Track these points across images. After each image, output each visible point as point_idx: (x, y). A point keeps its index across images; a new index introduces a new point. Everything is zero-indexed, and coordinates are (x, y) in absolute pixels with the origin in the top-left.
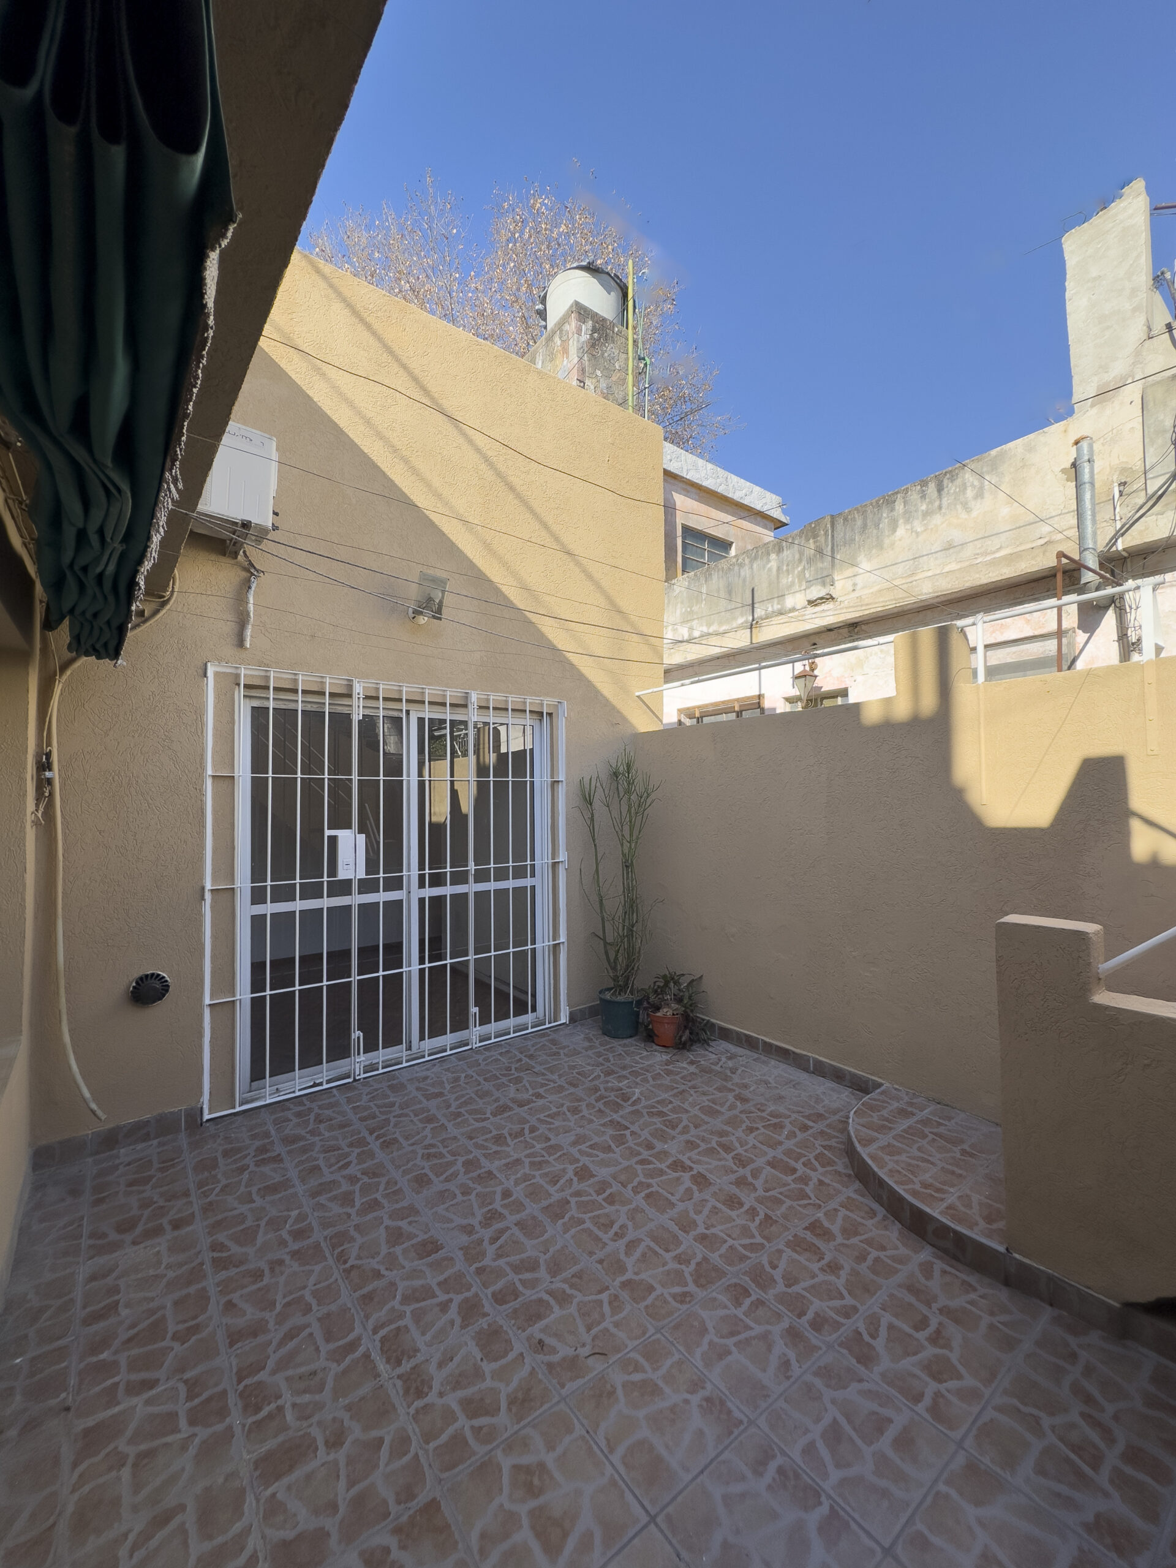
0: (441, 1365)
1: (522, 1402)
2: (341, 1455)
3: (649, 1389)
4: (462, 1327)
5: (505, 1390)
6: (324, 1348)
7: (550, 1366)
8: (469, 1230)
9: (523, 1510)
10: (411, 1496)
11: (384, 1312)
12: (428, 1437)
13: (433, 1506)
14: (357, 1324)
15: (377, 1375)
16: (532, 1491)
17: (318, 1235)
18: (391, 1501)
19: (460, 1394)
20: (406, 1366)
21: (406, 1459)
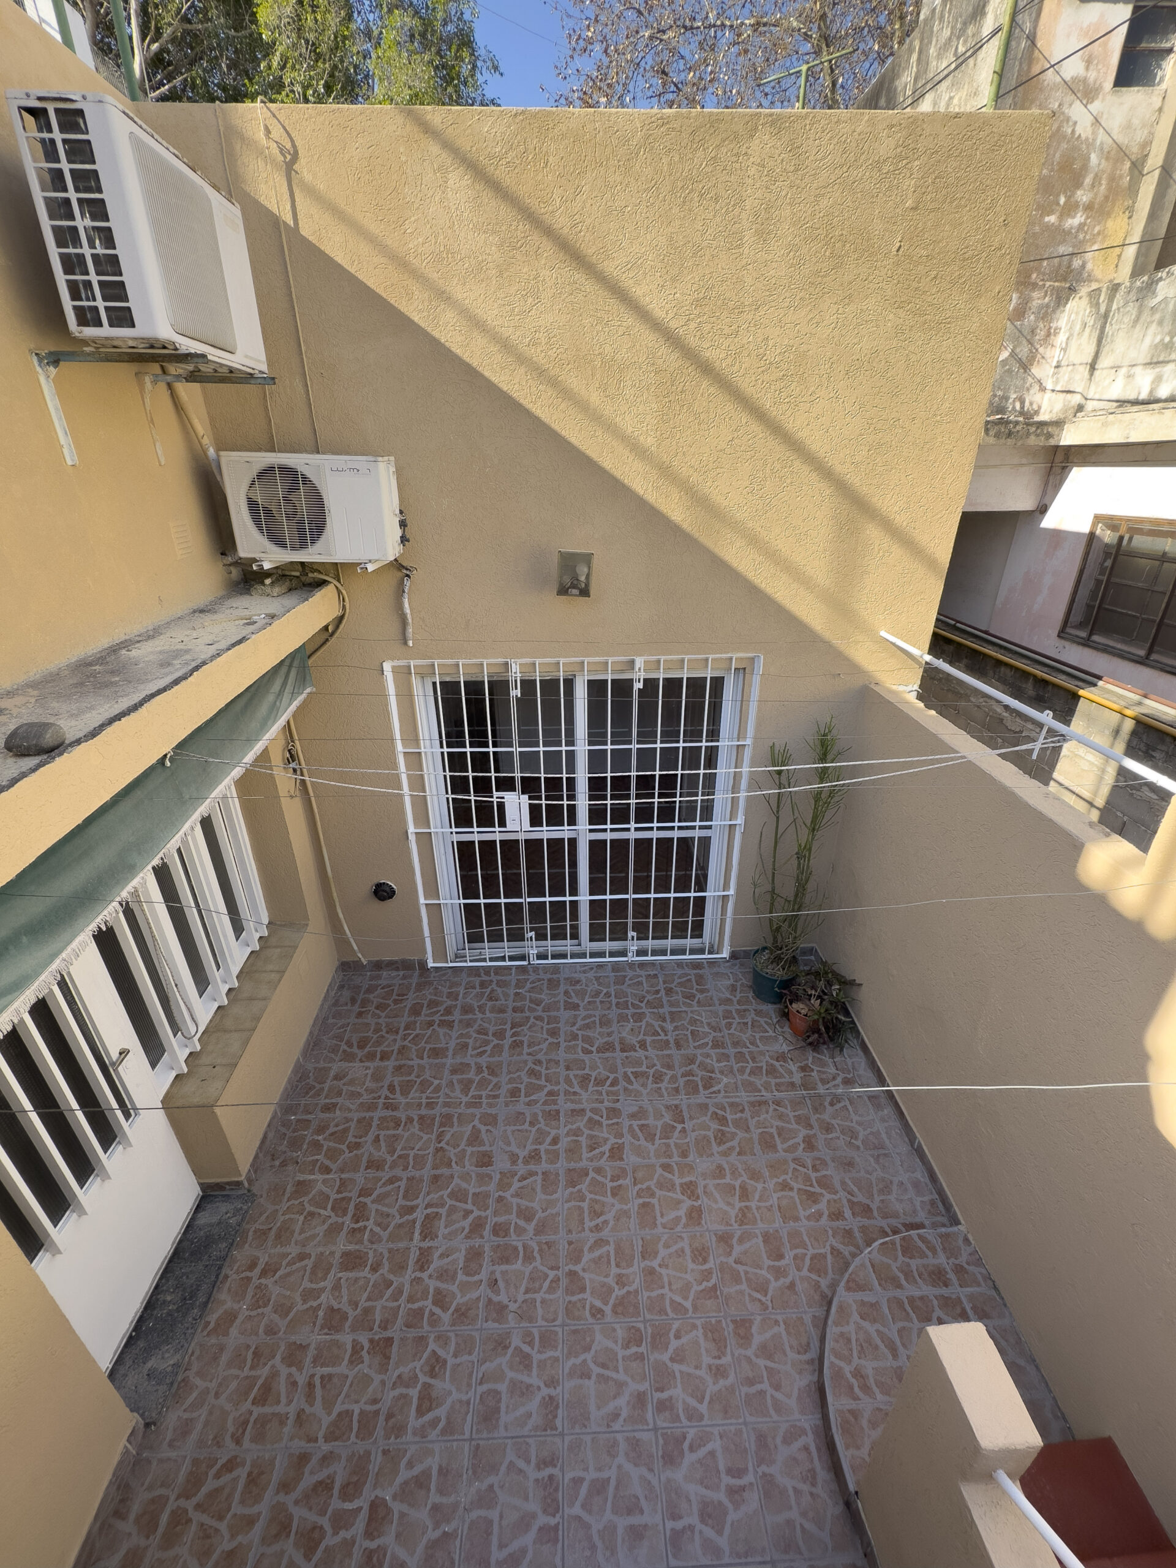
0: (442, 1256)
1: (462, 1315)
2: (374, 1278)
3: (525, 1362)
4: (467, 1237)
5: (459, 1300)
6: (401, 1202)
7: (490, 1300)
8: (514, 1158)
9: (423, 1379)
10: (385, 1329)
11: (436, 1196)
12: (411, 1299)
13: (389, 1341)
14: (421, 1196)
15: (411, 1239)
16: (432, 1374)
17: (438, 1110)
18: (377, 1323)
19: (439, 1284)
20: (426, 1244)
21: (396, 1304)
